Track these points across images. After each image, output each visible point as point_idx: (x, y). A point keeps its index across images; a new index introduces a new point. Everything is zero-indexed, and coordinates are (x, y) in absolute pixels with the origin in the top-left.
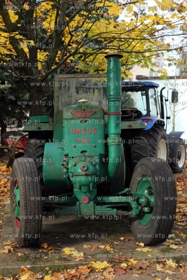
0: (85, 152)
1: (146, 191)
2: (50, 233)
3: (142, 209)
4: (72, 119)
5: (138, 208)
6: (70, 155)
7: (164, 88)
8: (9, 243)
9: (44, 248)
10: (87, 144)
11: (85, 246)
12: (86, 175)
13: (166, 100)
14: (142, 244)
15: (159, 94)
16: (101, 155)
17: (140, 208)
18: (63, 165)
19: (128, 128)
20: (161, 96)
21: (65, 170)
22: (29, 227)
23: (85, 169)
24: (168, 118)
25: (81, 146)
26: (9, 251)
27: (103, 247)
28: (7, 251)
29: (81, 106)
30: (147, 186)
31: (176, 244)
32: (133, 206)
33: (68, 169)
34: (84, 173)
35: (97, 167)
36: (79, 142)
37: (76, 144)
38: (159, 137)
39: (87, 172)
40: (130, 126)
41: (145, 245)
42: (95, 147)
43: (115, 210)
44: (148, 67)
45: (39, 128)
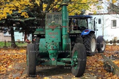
0: (53, 41)
1: (77, 56)
2: (41, 72)
3: (75, 63)
4: (49, 29)
5: (73, 63)
6: (48, 43)
7: (95, 18)
8: (25, 75)
9: (37, 77)
10: (54, 38)
11: (53, 77)
12: (53, 50)
13: (96, 23)
14: (74, 76)
15: (93, 20)
16: (59, 42)
17: (74, 63)
18: (45, 46)
19: (74, 33)
20: (94, 21)
21: (46, 48)
22: (31, 68)
23: (53, 47)
24: (97, 30)
25: (52, 39)
26: (24, 78)
27: (59, 77)
28: (23, 78)
29: (52, 24)
30: (77, 54)
31: (87, 77)
32: (71, 62)
33: (47, 48)
34: (52, 49)
35: (58, 47)
36: (51, 38)
37: (50, 39)
38: (92, 38)
39: (53, 49)
40: (75, 32)
41: (76, 77)
42: (57, 39)
43: (65, 63)
44: (88, 10)
45: (40, 33)
